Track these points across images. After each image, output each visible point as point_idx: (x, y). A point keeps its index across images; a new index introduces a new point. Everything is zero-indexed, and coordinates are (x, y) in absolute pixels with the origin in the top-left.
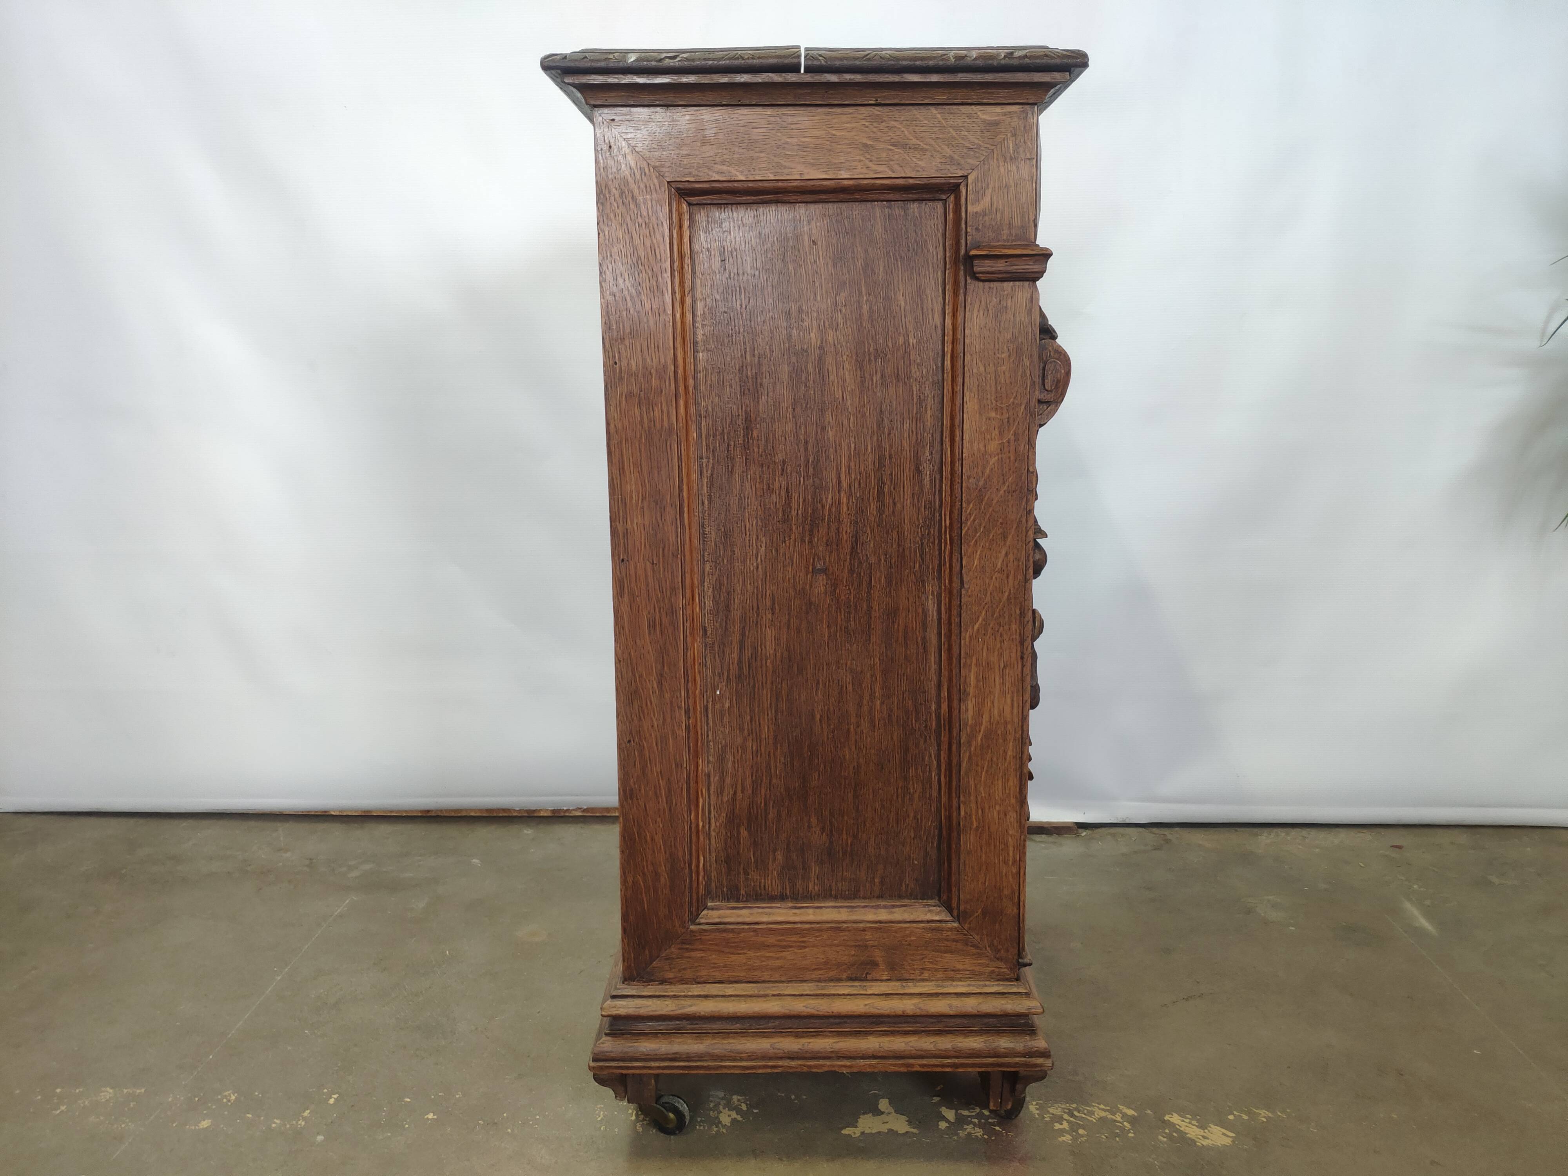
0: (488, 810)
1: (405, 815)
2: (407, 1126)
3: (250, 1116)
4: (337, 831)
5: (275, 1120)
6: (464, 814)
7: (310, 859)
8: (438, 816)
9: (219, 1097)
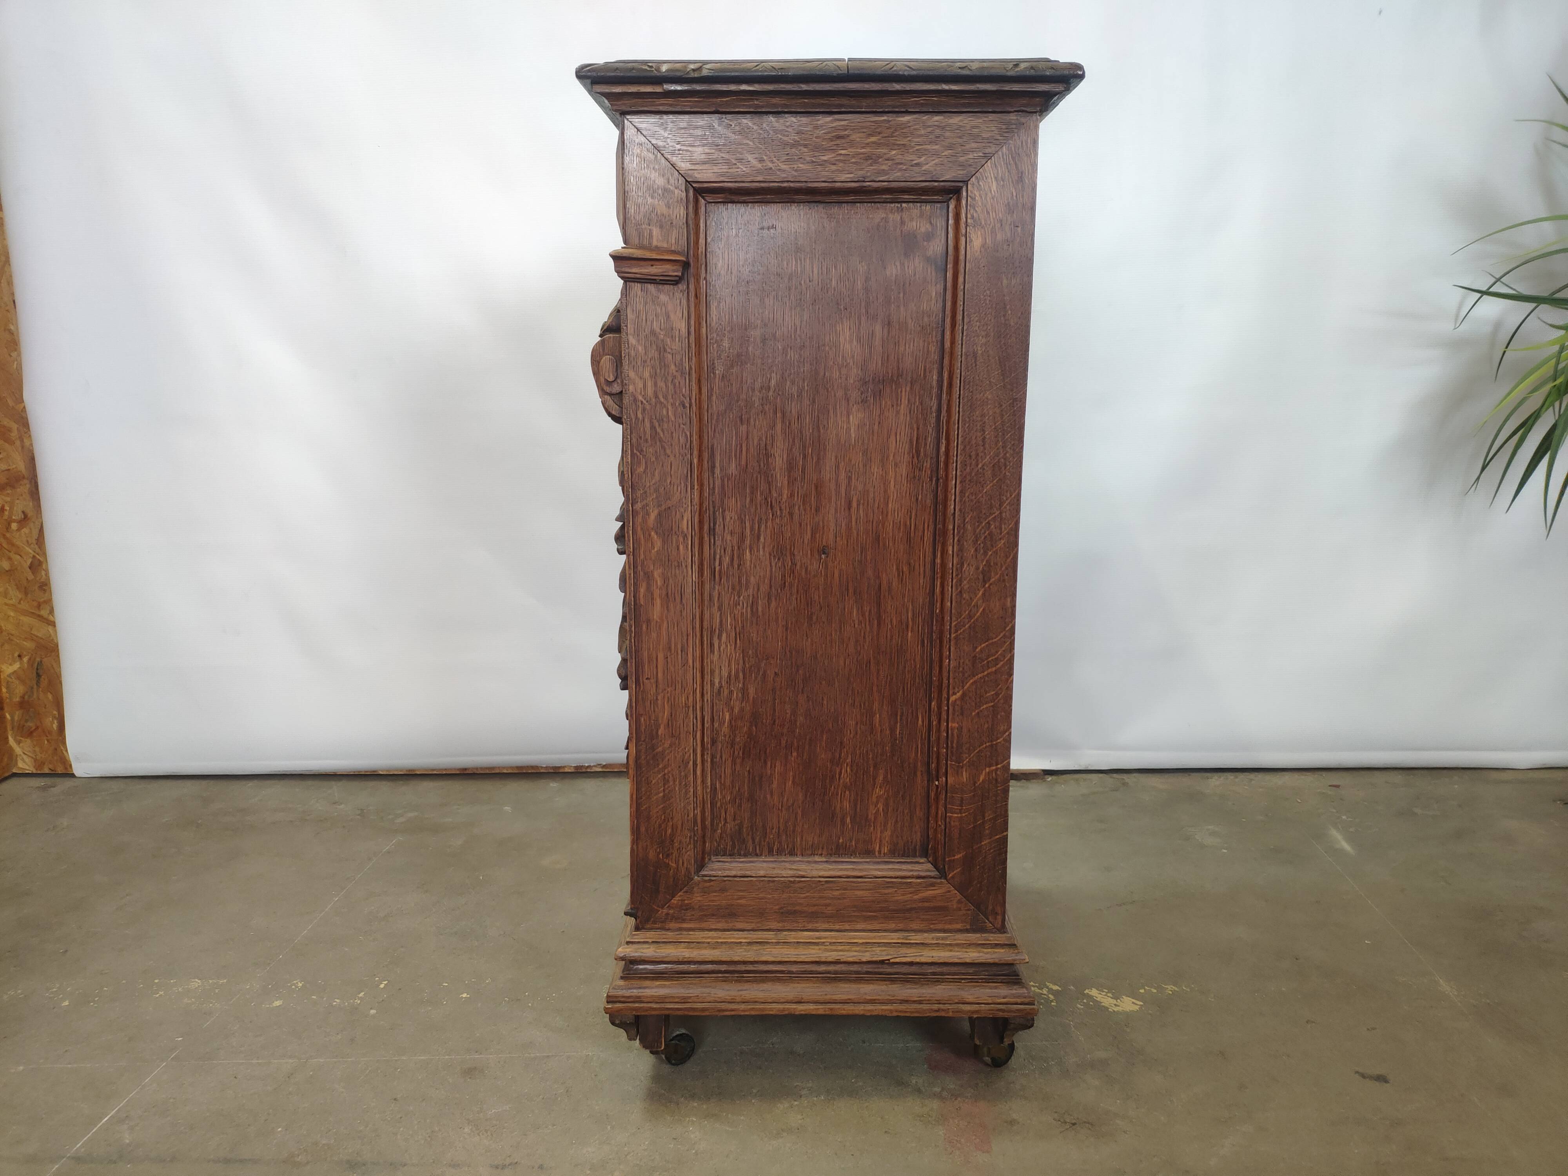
0: (518, 768)
1: (444, 773)
2: (445, 1003)
3: (315, 997)
4: (384, 787)
5: (336, 1000)
6: (497, 771)
7: (361, 810)
8: (474, 774)
9: (289, 985)
